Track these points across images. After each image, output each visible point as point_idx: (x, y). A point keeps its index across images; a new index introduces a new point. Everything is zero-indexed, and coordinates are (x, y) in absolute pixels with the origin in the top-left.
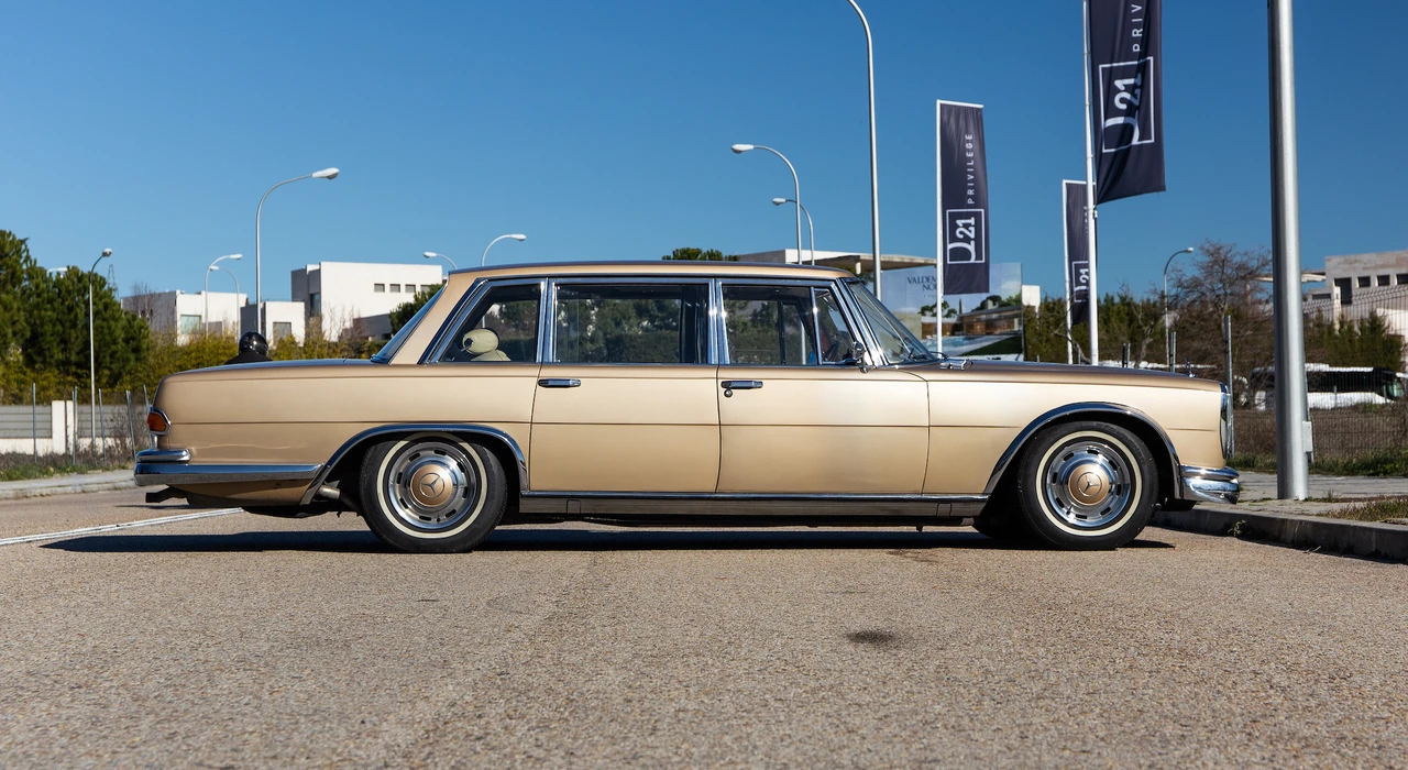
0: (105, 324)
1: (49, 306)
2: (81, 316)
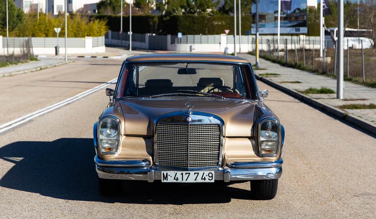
0: (11, 11)
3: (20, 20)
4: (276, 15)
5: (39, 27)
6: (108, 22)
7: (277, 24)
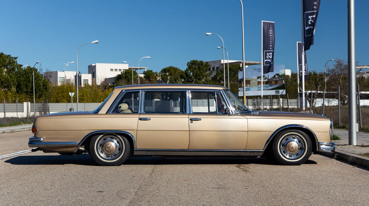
0: (37, 81)
1: (22, 77)
2: (31, 79)
4: (259, 80)
5: (62, 95)
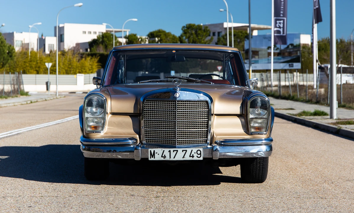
3: (11, 56)
4: (269, 51)
5: (30, 64)
6: (100, 58)
7: (271, 60)
